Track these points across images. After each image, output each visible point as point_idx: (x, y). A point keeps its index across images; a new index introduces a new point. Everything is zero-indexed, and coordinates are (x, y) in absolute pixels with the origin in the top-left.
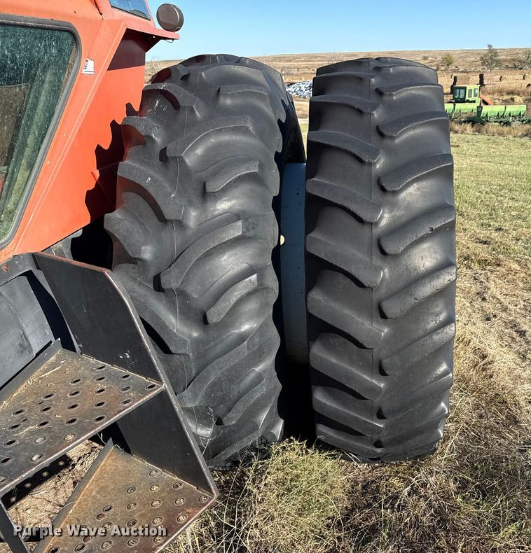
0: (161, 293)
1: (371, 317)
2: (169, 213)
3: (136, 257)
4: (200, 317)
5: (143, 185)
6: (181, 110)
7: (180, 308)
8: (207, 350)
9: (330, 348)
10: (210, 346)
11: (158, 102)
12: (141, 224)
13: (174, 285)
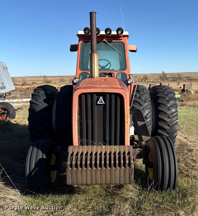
5: (138, 101)
6: (140, 92)
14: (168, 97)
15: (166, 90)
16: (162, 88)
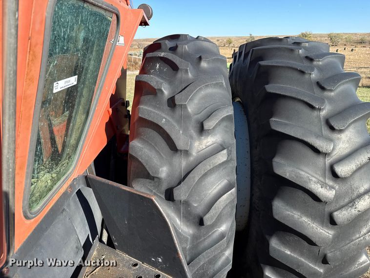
0: (171, 202)
1: (322, 223)
2: (180, 144)
3: (156, 176)
4: (197, 220)
5: (160, 124)
6: (179, 71)
7: (183, 213)
8: (198, 243)
9: (285, 243)
10: (201, 240)
11: (158, 65)
12: (157, 152)
13: (183, 198)
14: (330, 100)
15: (311, 60)
16: (292, 50)
